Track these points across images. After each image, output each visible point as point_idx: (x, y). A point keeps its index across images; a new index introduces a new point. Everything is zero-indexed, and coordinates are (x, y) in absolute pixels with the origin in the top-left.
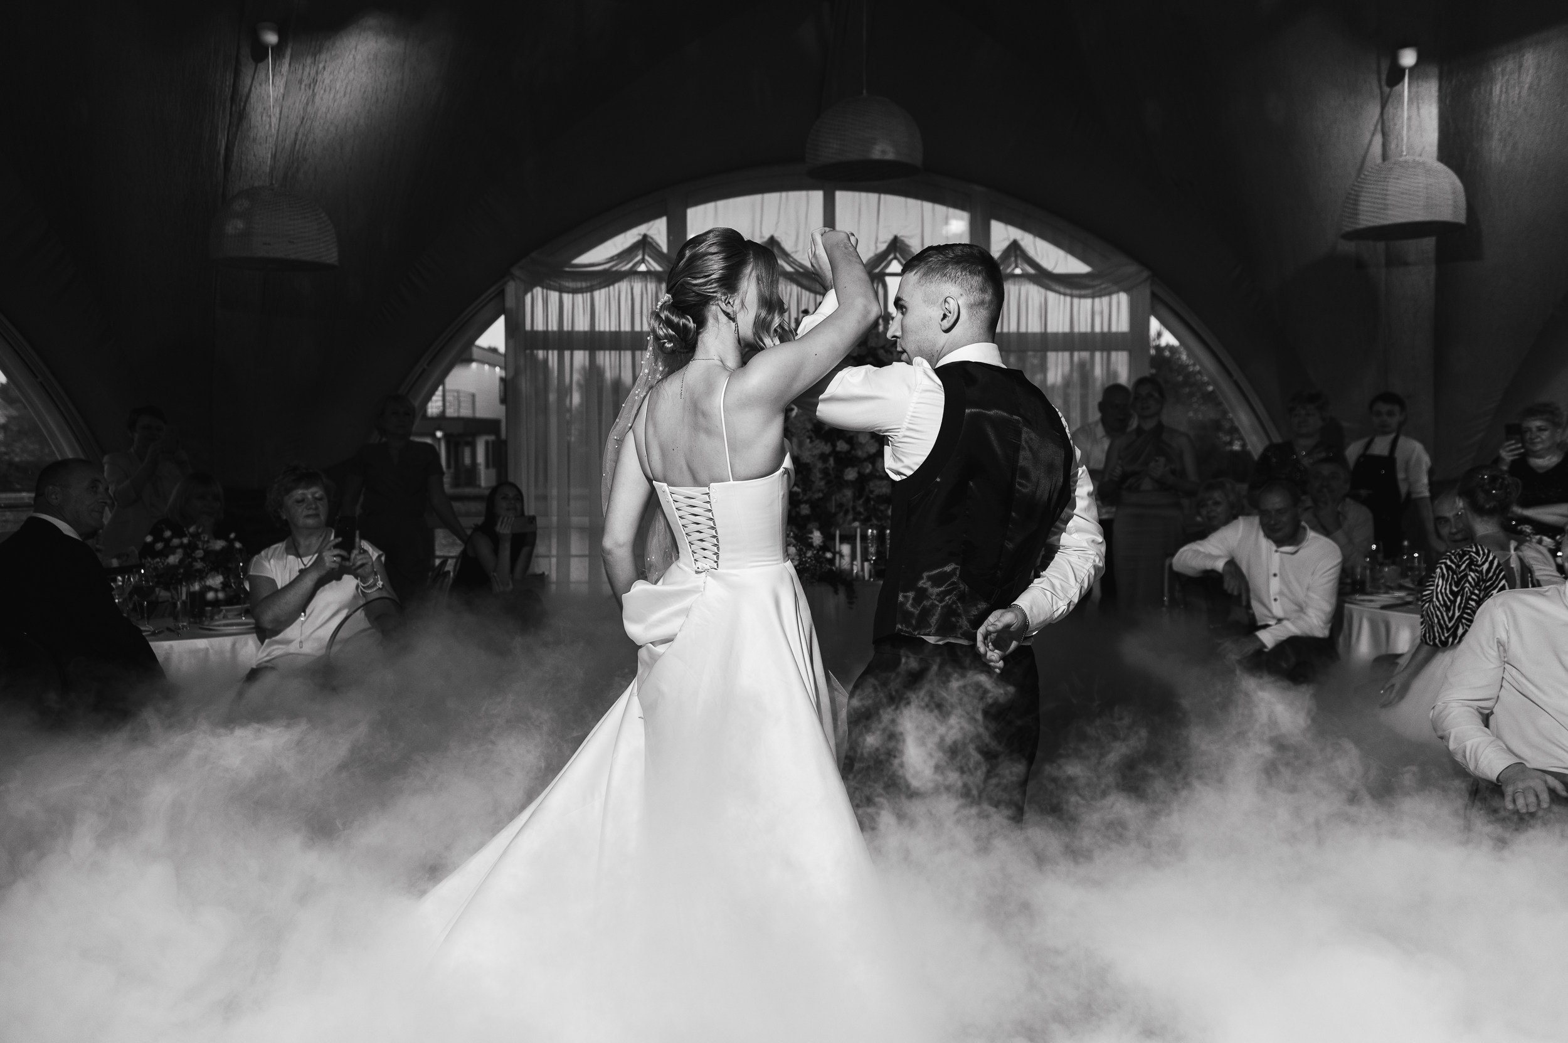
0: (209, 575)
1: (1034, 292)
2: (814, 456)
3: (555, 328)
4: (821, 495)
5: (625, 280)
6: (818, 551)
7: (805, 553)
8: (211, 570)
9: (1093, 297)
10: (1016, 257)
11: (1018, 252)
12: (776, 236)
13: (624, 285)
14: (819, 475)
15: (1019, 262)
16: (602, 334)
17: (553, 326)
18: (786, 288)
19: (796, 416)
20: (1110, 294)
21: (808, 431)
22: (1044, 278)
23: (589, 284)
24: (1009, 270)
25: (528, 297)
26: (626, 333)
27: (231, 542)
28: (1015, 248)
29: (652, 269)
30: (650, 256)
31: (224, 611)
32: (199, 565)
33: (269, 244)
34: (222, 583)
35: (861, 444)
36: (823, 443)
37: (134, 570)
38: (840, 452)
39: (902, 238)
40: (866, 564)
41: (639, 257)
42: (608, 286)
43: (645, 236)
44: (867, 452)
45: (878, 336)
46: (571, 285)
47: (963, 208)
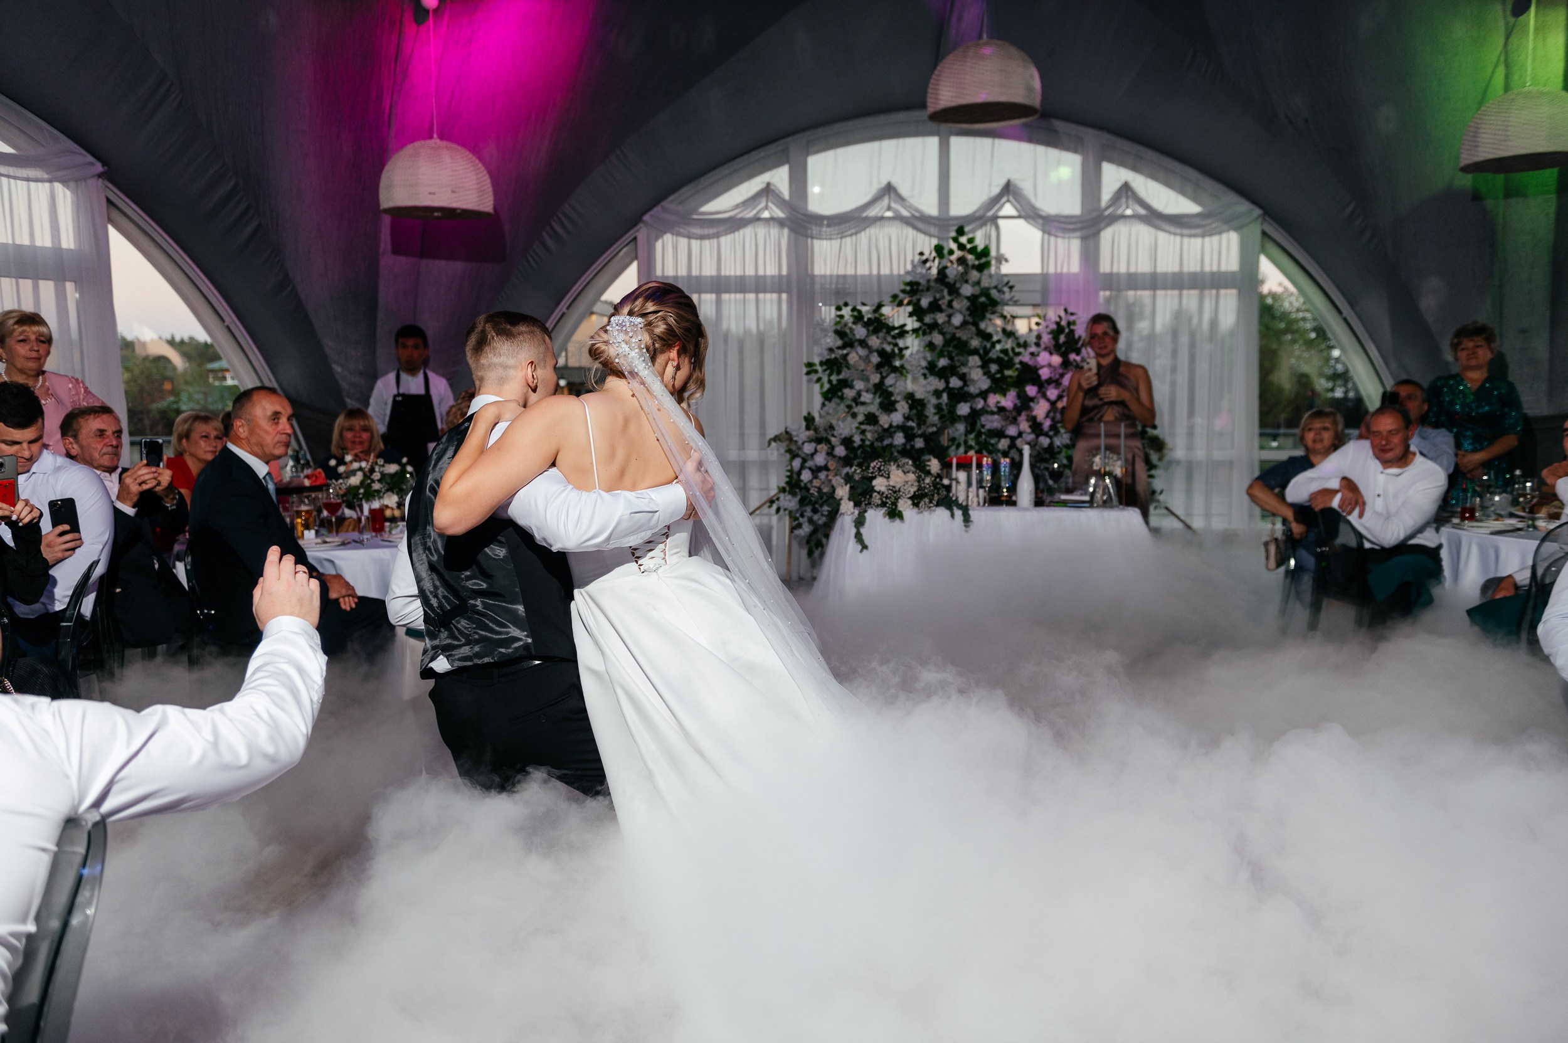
0: (385, 496)
1: (1144, 232)
2: (929, 392)
3: (685, 274)
4: (934, 429)
5: (749, 227)
6: (936, 478)
7: (923, 480)
8: (388, 490)
9: (1203, 236)
10: (1127, 198)
11: (1130, 194)
12: (892, 181)
13: (748, 232)
14: (933, 410)
15: (1130, 203)
16: (728, 278)
17: (682, 271)
18: (902, 232)
19: (911, 354)
20: (1220, 233)
21: (923, 368)
22: (1154, 218)
23: (715, 230)
24: (1119, 212)
25: (659, 245)
26: (750, 277)
27: (403, 466)
28: (1126, 189)
29: (775, 216)
30: (772, 203)
31: (401, 526)
32: (376, 486)
33: (434, 194)
34: (397, 503)
35: (973, 380)
36: (937, 380)
37: (324, 488)
38: (953, 389)
39: (1015, 182)
40: (981, 491)
41: (763, 205)
42: (733, 232)
44: (980, 388)
45: (991, 276)
46: (698, 231)
47: (1075, 151)
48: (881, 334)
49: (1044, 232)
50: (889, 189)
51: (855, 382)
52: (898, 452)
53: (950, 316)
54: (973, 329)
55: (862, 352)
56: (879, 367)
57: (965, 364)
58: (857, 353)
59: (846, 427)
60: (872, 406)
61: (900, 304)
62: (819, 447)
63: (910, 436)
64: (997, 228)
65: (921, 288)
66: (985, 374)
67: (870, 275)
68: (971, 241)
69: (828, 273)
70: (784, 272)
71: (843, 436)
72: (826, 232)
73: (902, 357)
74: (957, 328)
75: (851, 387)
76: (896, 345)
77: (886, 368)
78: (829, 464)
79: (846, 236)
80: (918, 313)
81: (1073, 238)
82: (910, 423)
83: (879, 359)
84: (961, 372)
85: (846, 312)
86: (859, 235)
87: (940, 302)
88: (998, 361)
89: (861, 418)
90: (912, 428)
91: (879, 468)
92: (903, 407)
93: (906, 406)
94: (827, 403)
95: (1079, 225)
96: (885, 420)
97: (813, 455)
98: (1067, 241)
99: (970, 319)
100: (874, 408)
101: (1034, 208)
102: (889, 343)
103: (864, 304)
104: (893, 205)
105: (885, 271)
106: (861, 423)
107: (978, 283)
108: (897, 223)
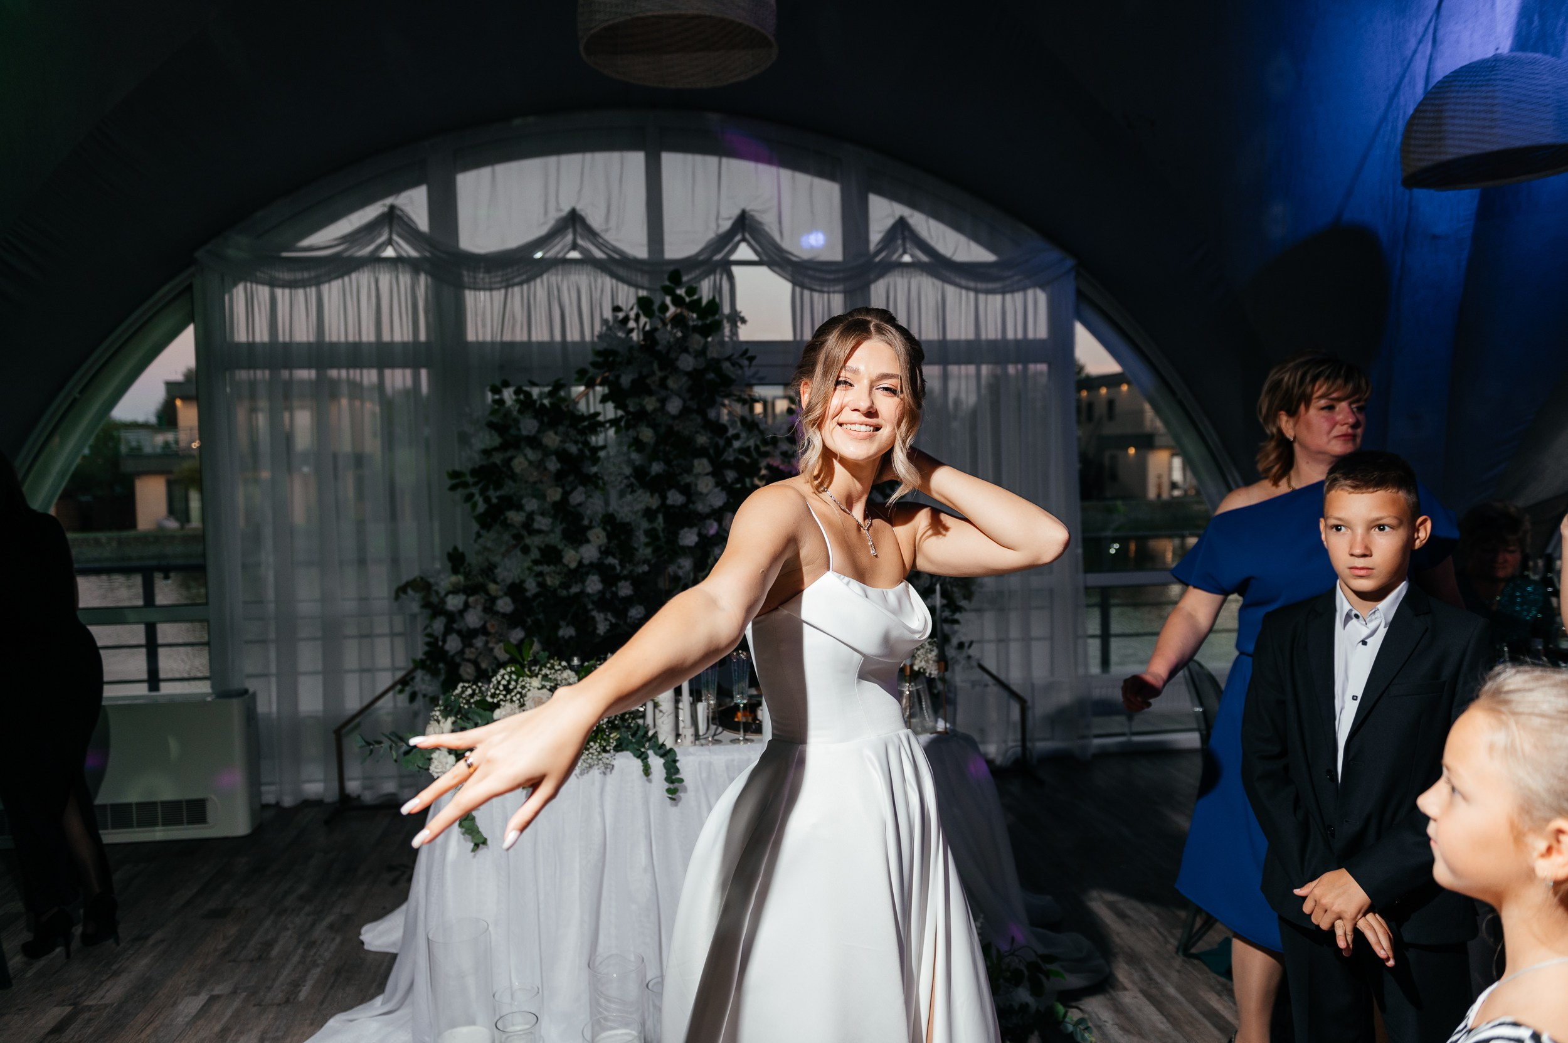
1: (928, 287)
2: (636, 513)
3: (266, 339)
4: (646, 568)
5: (366, 269)
9: (1003, 292)
10: (904, 239)
11: (907, 233)
12: (578, 208)
13: (362, 279)
14: (643, 539)
15: (908, 246)
16: (333, 346)
17: (262, 335)
18: (596, 281)
19: (609, 457)
20: (1024, 289)
21: (628, 477)
22: (940, 267)
23: (313, 274)
24: (895, 257)
25: (227, 296)
26: (370, 344)
29: (404, 254)
30: (400, 236)
35: (701, 494)
36: (648, 494)
38: (672, 506)
39: (752, 213)
41: (384, 238)
42: (341, 277)
43: (392, 208)
44: (711, 506)
45: (722, 343)
46: (287, 276)
47: (831, 177)
48: (561, 429)
49: (795, 283)
50: (573, 220)
51: (524, 501)
52: (593, 603)
53: (663, 401)
54: (699, 419)
55: (531, 454)
56: (559, 477)
57: (689, 470)
58: (525, 456)
59: (511, 569)
60: (552, 535)
61: (590, 384)
62: (471, 599)
63: (609, 578)
64: (731, 278)
65: (619, 359)
66: (717, 485)
67: (551, 343)
68: (691, 291)
69: (489, 339)
70: (423, 337)
71: (509, 581)
72: (483, 279)
73: (595, 460)
74: (674, 418)
75: (519, 507)
76: (586, 443)
77: (571, 478)
78: (488, 625)
79: (513, 285)
80: (615, 396)
81: (834, 292)
82: (611, 560)
83: (559, 466)
84: (682, 483)
85: (508, 395)
86: (532, 284)
87: (648, 381)
88: (737, 465)
89: (535, 554)
90: (613, 567)
91: (506, 688)
92: (598, 537)
93: (603, 535)
94: (483, 532)
95: (841, 275)
96: (571, 557)
97: (462, 613)
98: (826, 296)
99: (693, 404)
100: (555, 539)
101: (779, 250)
102: (576, 442)
103: (533, 384)
104: (580, 242)
105: (573, 336)
106: (536, 562)
107: (702, 353)
108: (589, 268)
